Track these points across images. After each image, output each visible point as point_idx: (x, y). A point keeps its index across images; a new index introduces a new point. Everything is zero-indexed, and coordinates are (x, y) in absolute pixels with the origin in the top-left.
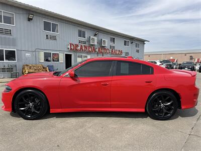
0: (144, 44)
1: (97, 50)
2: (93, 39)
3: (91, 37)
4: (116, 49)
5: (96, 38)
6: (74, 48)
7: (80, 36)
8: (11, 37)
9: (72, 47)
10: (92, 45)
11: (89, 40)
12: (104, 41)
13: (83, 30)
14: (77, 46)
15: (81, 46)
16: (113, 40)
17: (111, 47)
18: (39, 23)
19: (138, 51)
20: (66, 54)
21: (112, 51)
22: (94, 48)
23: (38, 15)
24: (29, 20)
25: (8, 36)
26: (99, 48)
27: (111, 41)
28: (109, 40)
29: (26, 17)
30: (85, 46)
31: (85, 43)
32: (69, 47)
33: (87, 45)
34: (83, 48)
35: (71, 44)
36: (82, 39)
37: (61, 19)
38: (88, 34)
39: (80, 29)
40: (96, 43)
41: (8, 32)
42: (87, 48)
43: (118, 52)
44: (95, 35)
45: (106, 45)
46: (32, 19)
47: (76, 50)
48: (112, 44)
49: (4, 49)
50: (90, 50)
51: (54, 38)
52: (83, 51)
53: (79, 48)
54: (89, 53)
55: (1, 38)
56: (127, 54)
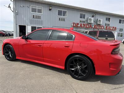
1: (93, 27)
2: (91, 20)
3: (89, 18)
4: (110, 26)
5: (93, 19)
6: (76, 26)
7: (81, 17)
8: (40, 20)
9: (75, 25)
10: (90, 23)
11: (87, 21)
12: (99, 20)
13: (84, 13)
15: (81, 24)
16: (109, 20)
17: (106, 24)
18: (55, 11)
21: (107, 27)
22: (91, 25)
23: (55, 7)
24: (50, 10)
26: (95, 25)
27: (107, 20)
28: (105, 19)
29: (48, 8)
30: (84, 24)
31: (84, 22)
33: (86, 23)
34: (82, 26)
35: (74, 23)
36: (83, 19)
37: (69, 8)
38: (88, 16)
39: (82, 13)
40: (92, 22)
41: (39, 17)
42: (85, 26)
43: (112, 28)
44: (93, 16)
45: (101, 23)
46: (51, 9)
47: (77, 26)
48: (107, 22)
49: (37, 26)
50: (88, 26)
51: (64, 20)
53: (79, 25)
54: (87, 28)
55: (36, 20)
56: (121, 30)
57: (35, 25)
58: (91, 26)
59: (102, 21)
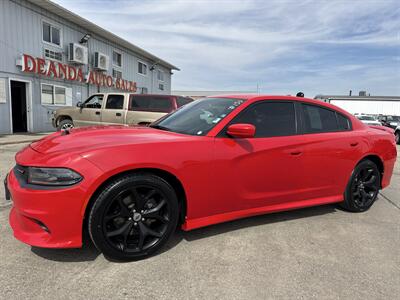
0: (171, 74)
1: (87, 77)
2: (80, 52)
3: (75, 45)
4: (124, 79)
6: (36, 68)
7: (47, 38)
9: (31, 65)
10: (77, 64)
12: (102, 58)
13: (54, 25)
14: (42, 62)
15: (52, 63)
17: (114, 72)
20: (12, 81)
21: (118, 82)
22: (80, 70)
26: (91, 74)
27: (114, 59)
28: (111, 56)
30: (60, 65)
31: (58, 56)
32: (23, 63)
33: (64, 62)
34: (57, 69)
35: (26, 57)
36: (52, 47)
38: (66, 37)
39: (48, 22)
40: (85, 62)
42: (65, 71)
43: (128, 86)
44: (82, 42)
47: (40, 71)
48: (117, 68)
50: (73, 74)
52: (55, 75)
53: (46, 68)
54: (70, 82)
58: (81, 75)
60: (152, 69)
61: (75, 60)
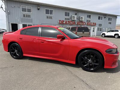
0: (117, 18)
1: (77, 23)
2: (74, 17)
3: (73, 16)
4: (91, 22)
5: (76, 16)
7: (66, 15)
8: (30, 18)
9: (61, 22)
10: (74, 20)
11: (71, 18)
12: (81, 17)
13: (68, 12)
14: (63, 21)
15: (66, 21)
16: (90, 17)
17: (87, 21)
18: (43, 10)
19: (110, 23)
21: (88, 23)
23: (43, 6)
24: (38, 9)
25: (29, 18)
27: (88, 17)
28: (86, 16)
29: (37, 8)
30: (68, 21)
31: (68, 19)
32: (59, 22)
33: (70, 20)
34: (67, 23)
35: (60, 20)
36: (67, 17)
37: (55, 7)
38: (72, 14)
39: (66, 11)
40: (75, 19)
41: (29, 16)
42: (69, 22)
43: (92, 24)
44: (76, 14)
45: (83, 20)
46: (39, 9)
47: (63, 23)
48: (89, 19)
49: (28, 24)
50: (72, 23)
51: (51, 18)
53: (65, 22)
54: (71, 25)
55: (26, 19)
56: (100, 25)
57: (26, 23)
58: (74, 23)
59: (84, 18)
60: (105, 17)
61: (73, 19)
